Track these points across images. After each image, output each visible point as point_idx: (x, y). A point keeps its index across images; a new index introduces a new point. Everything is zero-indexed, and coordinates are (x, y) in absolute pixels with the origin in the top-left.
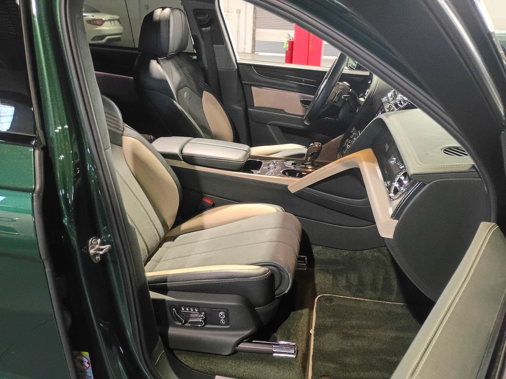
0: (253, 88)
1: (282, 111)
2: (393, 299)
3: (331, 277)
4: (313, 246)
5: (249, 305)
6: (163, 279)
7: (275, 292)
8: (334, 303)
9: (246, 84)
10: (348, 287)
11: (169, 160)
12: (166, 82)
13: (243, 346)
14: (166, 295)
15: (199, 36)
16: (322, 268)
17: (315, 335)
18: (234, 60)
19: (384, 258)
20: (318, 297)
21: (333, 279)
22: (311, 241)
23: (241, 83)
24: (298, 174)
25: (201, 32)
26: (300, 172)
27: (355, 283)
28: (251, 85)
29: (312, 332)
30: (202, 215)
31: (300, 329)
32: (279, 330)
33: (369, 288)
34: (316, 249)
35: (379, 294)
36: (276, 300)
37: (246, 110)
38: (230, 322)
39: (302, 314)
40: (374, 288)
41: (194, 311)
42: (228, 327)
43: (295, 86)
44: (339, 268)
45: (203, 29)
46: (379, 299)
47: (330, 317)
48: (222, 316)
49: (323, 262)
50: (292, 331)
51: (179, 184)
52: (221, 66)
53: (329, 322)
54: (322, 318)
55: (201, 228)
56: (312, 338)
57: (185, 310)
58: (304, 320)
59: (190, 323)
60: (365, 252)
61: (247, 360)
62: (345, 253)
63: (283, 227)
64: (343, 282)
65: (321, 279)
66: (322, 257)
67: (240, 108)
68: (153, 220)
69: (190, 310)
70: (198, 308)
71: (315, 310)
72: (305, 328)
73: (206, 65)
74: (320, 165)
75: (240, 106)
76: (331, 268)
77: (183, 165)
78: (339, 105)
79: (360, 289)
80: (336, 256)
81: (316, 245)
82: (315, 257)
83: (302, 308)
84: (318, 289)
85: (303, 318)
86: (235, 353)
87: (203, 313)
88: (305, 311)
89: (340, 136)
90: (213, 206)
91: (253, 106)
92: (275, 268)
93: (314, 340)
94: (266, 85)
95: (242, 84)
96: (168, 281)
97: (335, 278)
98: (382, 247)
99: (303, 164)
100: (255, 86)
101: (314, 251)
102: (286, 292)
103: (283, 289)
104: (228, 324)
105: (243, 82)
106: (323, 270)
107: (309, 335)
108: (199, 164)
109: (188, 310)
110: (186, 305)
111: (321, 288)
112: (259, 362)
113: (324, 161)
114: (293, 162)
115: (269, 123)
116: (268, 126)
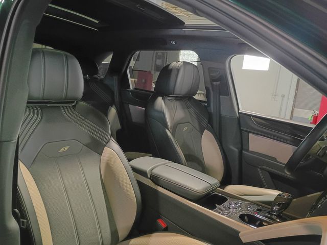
0: (250, 135)
1: (274, 159)
9: (244, 130)
12: (164, 113)
15: (211, 89)
18: (236, 110)
23: (240, 129)
24: (258, 223)
25: (212, 85)
26: (262, 221)
28: (248, 132)
30: (150, 236)
37: (241, 153)
45: (214, 83)
52: (224, 113)
67: (236, 150)
73: (212, 111)
74: (287, 218)
75: (237, 148)
77: (148, 182)
89: (319, 193)
90: (166, 230)
91: (248, 150)
94: (262, 134)
95: (241, 131)
99: (269, 213)
100: (251, 132)
105: (242, 128)
108: (161, 185)
113: (293, 215)
114: (259, 208)
115: (260, 167)
116: (259, 170)
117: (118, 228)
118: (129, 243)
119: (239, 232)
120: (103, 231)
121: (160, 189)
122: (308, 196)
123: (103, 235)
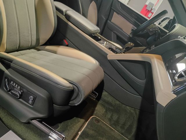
0: (115, 13)
1: (122, 29)
2: (129, 137)
3: (104, 110)
4: (104, 91)
5: (51, 101)
6: (11, 60)
7: (70, 102)
8: (99, 124)
9: (113, 9)
10: (110, 120)
11: (58, 12)
13: (35, 122)
14: (7, 69)
16: (102, 103)
17: (80, 136)
19: (135, 115)
20: (92, 117)
21: (105, 112)
22: (105, 88)
27: (114, 120)
28: (114, 11)
29: (80, 133)
30: (58, 47)
31: (74, 128)
32: (62, 123)
33: (120, 126)
34: (104, 93)
35: (123, 131)
36: (68, 106)
37: (107, 21)
38: (34, 105)
39: (80, 121)
40: (122, 127)
41: (18, 87)
42: (31, 106)
43: (133, 21)
44: (111, 108)
46: (122, 134)
47: (93, 130)
48: (31, 98)
49: (104, 101)
50: (68, 128)
51: (56, 26)
53: (91, 132)
54: (89, 129)
55: (55, 52)
56: (78, 137)
57: (13, 84)
58: (79, 125)
59: (12, 93)
60: (128, 107)
61: (33, 131)
62: (118, 102)
63: (94, 71)
64: (109, 115)
65: (99, 109)
66: (106, 98)
67: (105, 19)
68: (32, 34)
69: (15, 85)
70: (21, 87)
71: (87, 122)
72: (77, 130)
76: (107, 106)
77: (63, 18)
78: (151, 34)
79: (115, 124)
80: (112, 101)
81: (106, 91)
82: (102, 96)
83: (81, 118)
84: (95, 112)
85: (79, 123)
86: (28, 123)
87: (22, 91)
88: (82, 120)
89: (144, 47)
91: (110, 21)
92: (77, 88)
93: (78, 139)
95: (111, 8)
96: (13, 62)
97: (106, 111)
98: (137, 109)
100: (116, 12)
101: (103, 93)
102: (76, 105)
103: (75, 102)
104: (33, 105)
105: (112, 8)
106: (102, 105)
107: (77, 134)
108: (71, 21)
109: (14, 84)
110: (15, 81)
111: (97, 113)
112: (38, 136)
115: (114, 31)
116: (112, 33)
117: (40, 38)
118: (45, 47)
119: (108, 54)
120: (32, 36)
121: (70, 24)
122: (139, 47)
123: (32, 39)
